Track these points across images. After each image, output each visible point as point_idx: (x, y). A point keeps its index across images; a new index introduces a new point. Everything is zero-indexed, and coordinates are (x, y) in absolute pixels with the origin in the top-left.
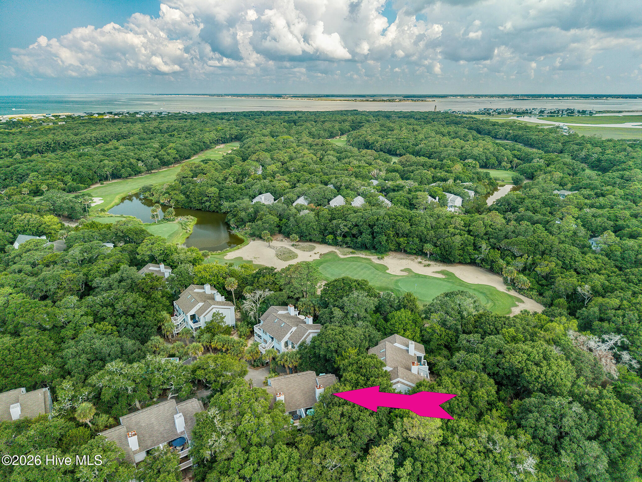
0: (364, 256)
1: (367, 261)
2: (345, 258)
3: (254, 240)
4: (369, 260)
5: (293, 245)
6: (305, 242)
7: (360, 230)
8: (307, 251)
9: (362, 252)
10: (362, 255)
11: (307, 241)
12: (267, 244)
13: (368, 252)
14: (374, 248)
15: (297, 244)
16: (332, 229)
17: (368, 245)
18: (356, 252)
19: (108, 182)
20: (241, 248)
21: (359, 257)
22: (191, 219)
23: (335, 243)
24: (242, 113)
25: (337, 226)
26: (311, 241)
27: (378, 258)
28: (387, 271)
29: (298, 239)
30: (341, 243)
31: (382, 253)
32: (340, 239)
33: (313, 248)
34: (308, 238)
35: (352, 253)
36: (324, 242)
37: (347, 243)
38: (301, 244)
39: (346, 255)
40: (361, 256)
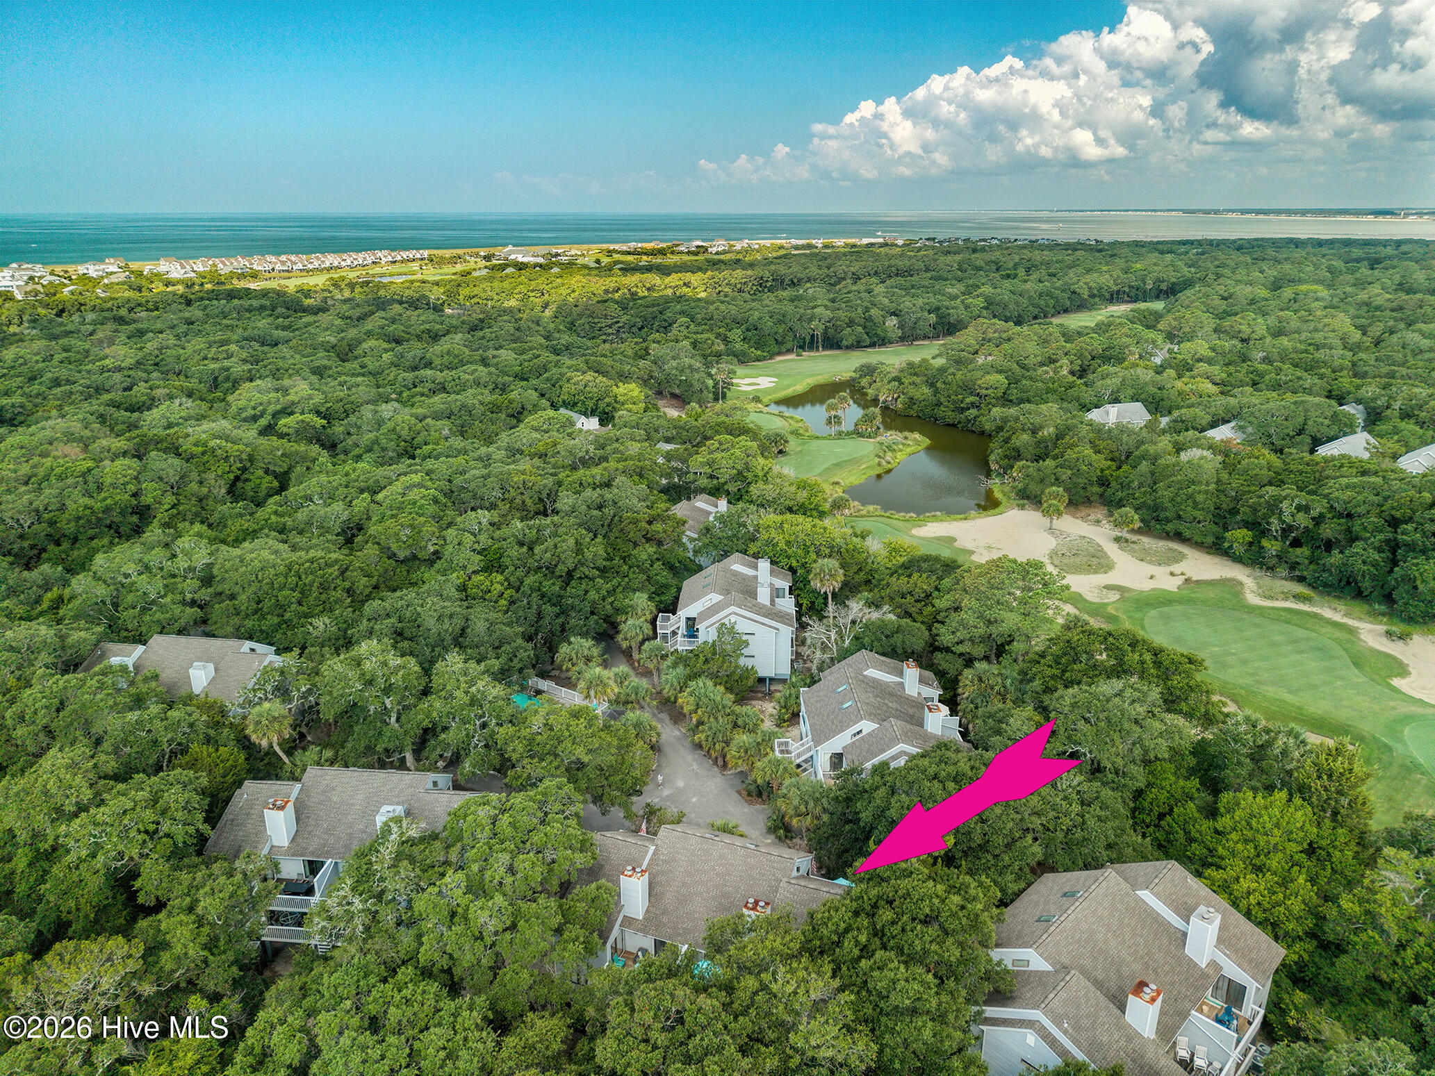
0: (1337, 617)
1: (1338, 634)
2: (1260, 608)
3: (1022, 507)
4: (1352, 631)
5: (1117, 540)
6: (1160, 537)
7: (1349, 530)
8: (1150, 562)
9: (1336, 604)
10: (1332, 611)
11: (1167, 536)
12: (1046, 521)
13: (1360, 608)
14: (1389, 598)
15: (1135, 538)
16: (1255, 510)
17: (1366, 584)
18: (1317, 598)
19: (812, 354)
20: (973, 519)
21: (1316, 616)
22: (915, 439)
23: (1254, 558)
24: (1234, 241)
25: (1274, 507)
26: (1178, 537)
27: (1389, 634)
28: (1396, 682)
29: (1137, 525)
30: (1274, 561)
31: (1410, 620)
32: (1271, 546)
33: (1178, 558)
34: (1169, 527)
35: (1298, 597)
36: (1218, 548)
37: (1293, 566)
38: (1146, 541)
39: (1271, 598)
40: (1327, 613)
